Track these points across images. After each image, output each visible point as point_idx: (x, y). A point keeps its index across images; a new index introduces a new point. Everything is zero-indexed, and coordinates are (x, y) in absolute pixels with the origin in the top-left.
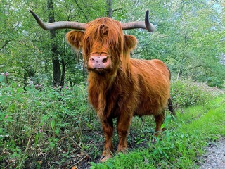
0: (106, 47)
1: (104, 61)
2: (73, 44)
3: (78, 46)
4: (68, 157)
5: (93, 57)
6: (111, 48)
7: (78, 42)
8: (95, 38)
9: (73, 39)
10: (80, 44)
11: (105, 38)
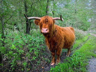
0: (47, 26)
1: (47, 30)
2: (36, 24)
3: (37, 24)
4: (39, 63)
5: (43, 29)
6: (49, 26)
7: (37, 23)
8: (44, 23)
9: (36, 22)
10: (38, 24)
11: (47, 23)
